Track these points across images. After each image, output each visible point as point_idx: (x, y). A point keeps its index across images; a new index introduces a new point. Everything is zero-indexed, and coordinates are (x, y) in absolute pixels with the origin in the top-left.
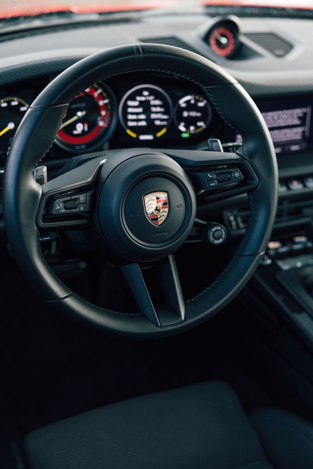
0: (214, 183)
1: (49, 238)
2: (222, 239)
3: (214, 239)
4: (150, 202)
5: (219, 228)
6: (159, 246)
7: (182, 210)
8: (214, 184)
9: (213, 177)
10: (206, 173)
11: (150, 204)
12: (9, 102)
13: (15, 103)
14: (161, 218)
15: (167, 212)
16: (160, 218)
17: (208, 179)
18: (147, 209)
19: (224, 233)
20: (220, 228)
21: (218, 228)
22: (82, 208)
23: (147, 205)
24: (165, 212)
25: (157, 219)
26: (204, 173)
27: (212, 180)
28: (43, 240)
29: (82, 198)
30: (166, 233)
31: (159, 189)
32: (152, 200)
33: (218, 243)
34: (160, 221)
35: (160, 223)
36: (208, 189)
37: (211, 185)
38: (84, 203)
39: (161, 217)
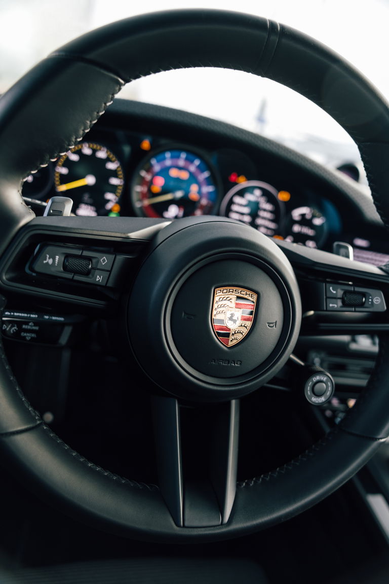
0: (337, 304)
1: (62, 319)
2: (325, 398)
3: (313, 395)
4: (224, 302)
5: (324, 379)
6: (218, 383)
7: (276, 332)
8: (336, 306)
9: (337, 293)
10: (328, 285)
11: (223, 306)
12: (94, 151)
13: (102, 154)
14: (235, 336)
15: (249, 328)
16: (233, 334)
17: (328, 295)
18: (214, 312)
19: (330, 389)
20: (327, 380)
21: (322, 379)
22: (99, 278)
23: (215, 306)
24: (246, 327)
25: (227, 335)
26: (324, 284)
27: (335, 298)
28: (51, 319)
29: (104, 261)
30: (237, 364)
31: (246, 285)
32: (228, 299)
33: (317, 402)
34: (231, 341)
35: (231, 344)
36: (324, 311)
37: (331, 305)
38: (107, 271)
39: (235, 333)
